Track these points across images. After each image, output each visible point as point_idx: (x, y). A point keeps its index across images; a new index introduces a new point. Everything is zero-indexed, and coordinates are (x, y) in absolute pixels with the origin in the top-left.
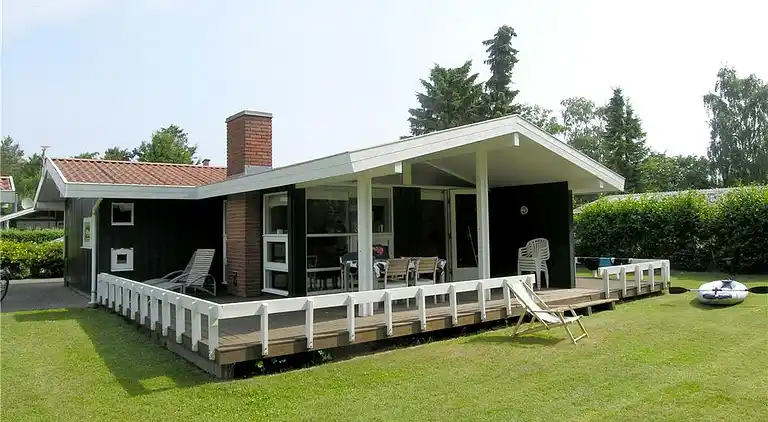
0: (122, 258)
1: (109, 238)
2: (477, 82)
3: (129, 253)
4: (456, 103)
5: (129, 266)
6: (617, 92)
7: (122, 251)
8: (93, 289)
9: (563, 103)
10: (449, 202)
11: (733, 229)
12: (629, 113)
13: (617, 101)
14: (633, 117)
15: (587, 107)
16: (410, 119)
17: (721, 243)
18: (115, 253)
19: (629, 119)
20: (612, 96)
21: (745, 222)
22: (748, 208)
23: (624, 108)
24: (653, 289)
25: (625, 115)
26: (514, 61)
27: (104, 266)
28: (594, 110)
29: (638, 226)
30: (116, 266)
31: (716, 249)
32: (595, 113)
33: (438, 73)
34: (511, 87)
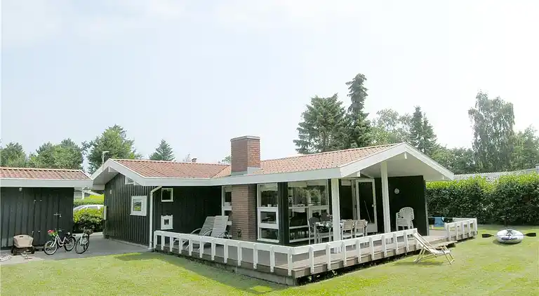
0: (167, 222)
1: (160, 209)
2: (341, 106)
3: (170, 218)
4: (331, 120)
5: (170, 226)
6: (418, 109)
7: (167, 217)
8: (151, 240)
9: (378, 113)
10: (355, 187)
11: (503, 199)
12: (426, 122)
13: (418, 115)
14: (428, 125)
15: (394, 116)
16: (298, 129)
17: (496, 207)
18: (163, 218)
19: (425, 127)
20: (415, 111)
21: (510, 194)
22: (512, 186)
23: (422, 119)
24: (470, 236)
25: (423, 124)
26: (366, 95)
27: (157, 226)
28: (398, 118)
29: (447, 197)
30: (163, 226)
31: (493, 211)
32: (400, 120)
33: (317, 101)
34: (364, 111)
